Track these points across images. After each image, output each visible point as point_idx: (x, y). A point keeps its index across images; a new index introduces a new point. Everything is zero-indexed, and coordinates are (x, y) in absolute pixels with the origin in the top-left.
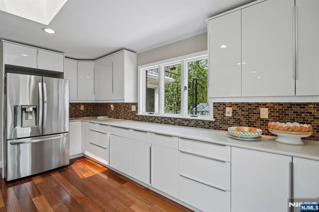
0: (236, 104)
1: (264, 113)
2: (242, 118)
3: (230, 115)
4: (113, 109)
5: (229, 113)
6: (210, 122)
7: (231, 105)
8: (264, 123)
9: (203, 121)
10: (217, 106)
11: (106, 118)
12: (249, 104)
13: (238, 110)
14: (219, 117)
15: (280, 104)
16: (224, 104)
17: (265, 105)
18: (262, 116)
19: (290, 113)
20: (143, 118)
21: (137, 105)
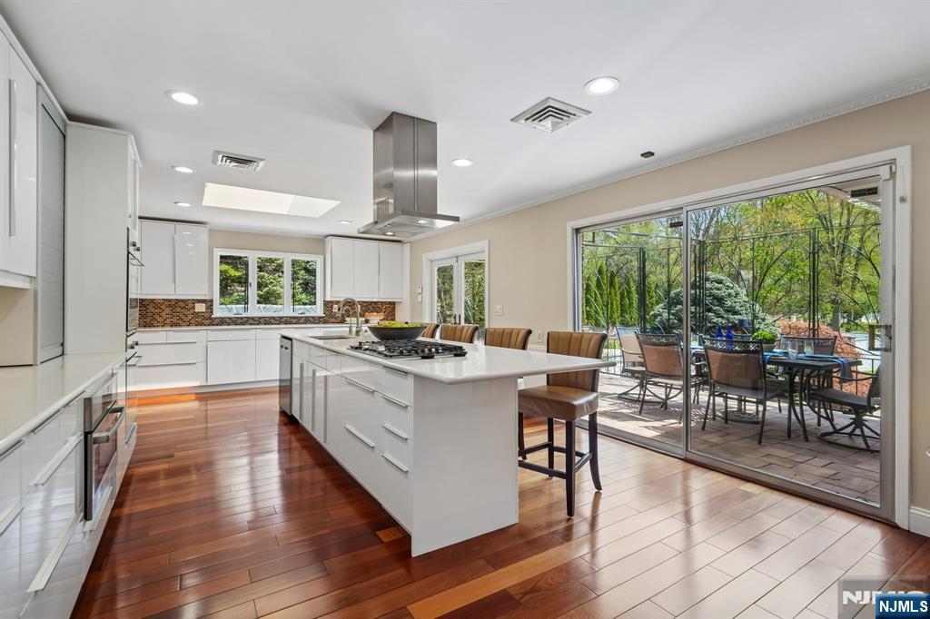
0: (340, 302)
5: (336, 309)
7: (336, 302)
9: (313, 318)
10: (326, 304)
14: (327, 313)
16: (332, 302)
17: (358, 302)
20: (223, 321)
21: (209, 303)
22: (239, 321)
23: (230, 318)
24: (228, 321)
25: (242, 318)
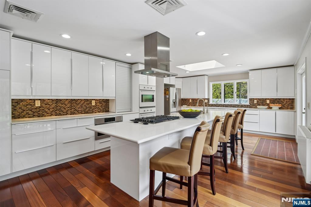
0: (258, 99)
1: (268, 102)
2: (260, 103)
3: (256, 103)
4: (191, 102)
5: (255, 102)
6: (248, 105)
7: (256, 99)
8: (268, 105)
9: (245, 105)
10: (250, 100)
11: (186, 106)
12: (263, 99)
13: (259, 101)
14: (251, 103)
15: (273, 99)
16: (254, 99)
17: (268, 99)
18: (267, 103)
19: (276, 101)
20: (212, 105)
21: (208, 99)
22: (217, 105)
23: (214, 104)
24: (214, 105)
25: (218, 105)
